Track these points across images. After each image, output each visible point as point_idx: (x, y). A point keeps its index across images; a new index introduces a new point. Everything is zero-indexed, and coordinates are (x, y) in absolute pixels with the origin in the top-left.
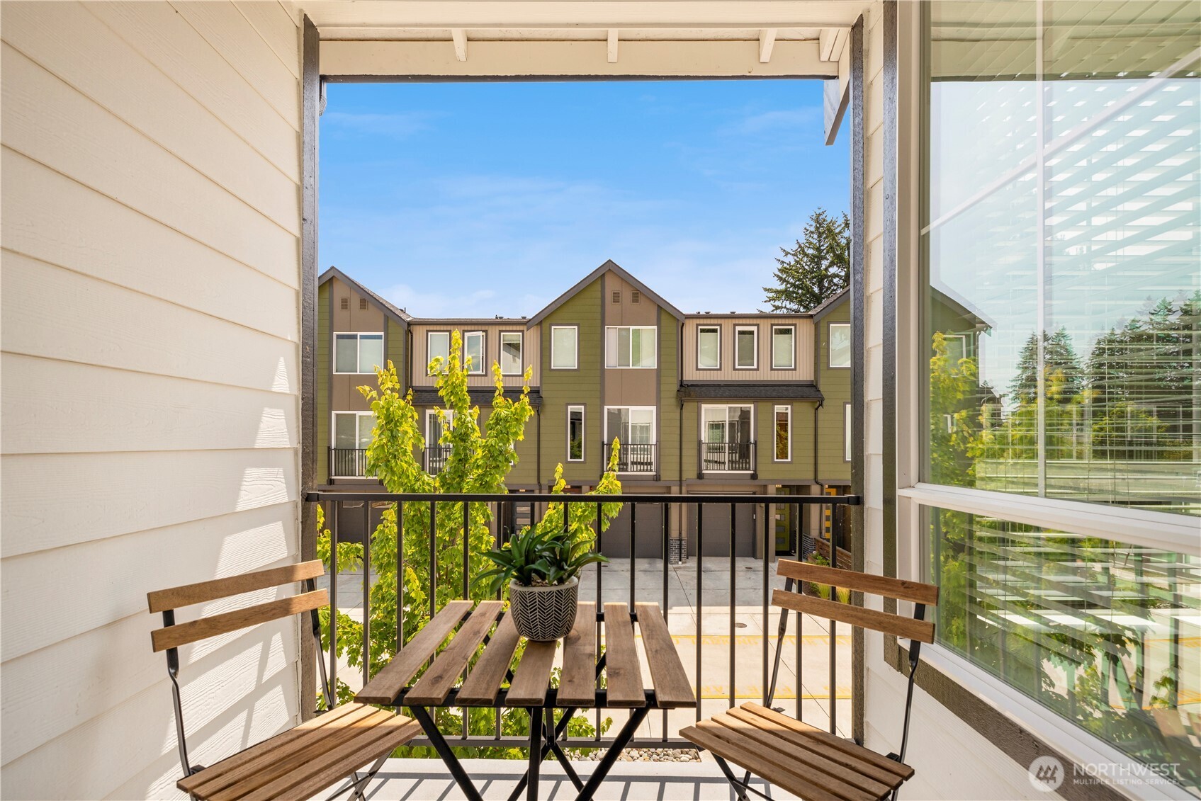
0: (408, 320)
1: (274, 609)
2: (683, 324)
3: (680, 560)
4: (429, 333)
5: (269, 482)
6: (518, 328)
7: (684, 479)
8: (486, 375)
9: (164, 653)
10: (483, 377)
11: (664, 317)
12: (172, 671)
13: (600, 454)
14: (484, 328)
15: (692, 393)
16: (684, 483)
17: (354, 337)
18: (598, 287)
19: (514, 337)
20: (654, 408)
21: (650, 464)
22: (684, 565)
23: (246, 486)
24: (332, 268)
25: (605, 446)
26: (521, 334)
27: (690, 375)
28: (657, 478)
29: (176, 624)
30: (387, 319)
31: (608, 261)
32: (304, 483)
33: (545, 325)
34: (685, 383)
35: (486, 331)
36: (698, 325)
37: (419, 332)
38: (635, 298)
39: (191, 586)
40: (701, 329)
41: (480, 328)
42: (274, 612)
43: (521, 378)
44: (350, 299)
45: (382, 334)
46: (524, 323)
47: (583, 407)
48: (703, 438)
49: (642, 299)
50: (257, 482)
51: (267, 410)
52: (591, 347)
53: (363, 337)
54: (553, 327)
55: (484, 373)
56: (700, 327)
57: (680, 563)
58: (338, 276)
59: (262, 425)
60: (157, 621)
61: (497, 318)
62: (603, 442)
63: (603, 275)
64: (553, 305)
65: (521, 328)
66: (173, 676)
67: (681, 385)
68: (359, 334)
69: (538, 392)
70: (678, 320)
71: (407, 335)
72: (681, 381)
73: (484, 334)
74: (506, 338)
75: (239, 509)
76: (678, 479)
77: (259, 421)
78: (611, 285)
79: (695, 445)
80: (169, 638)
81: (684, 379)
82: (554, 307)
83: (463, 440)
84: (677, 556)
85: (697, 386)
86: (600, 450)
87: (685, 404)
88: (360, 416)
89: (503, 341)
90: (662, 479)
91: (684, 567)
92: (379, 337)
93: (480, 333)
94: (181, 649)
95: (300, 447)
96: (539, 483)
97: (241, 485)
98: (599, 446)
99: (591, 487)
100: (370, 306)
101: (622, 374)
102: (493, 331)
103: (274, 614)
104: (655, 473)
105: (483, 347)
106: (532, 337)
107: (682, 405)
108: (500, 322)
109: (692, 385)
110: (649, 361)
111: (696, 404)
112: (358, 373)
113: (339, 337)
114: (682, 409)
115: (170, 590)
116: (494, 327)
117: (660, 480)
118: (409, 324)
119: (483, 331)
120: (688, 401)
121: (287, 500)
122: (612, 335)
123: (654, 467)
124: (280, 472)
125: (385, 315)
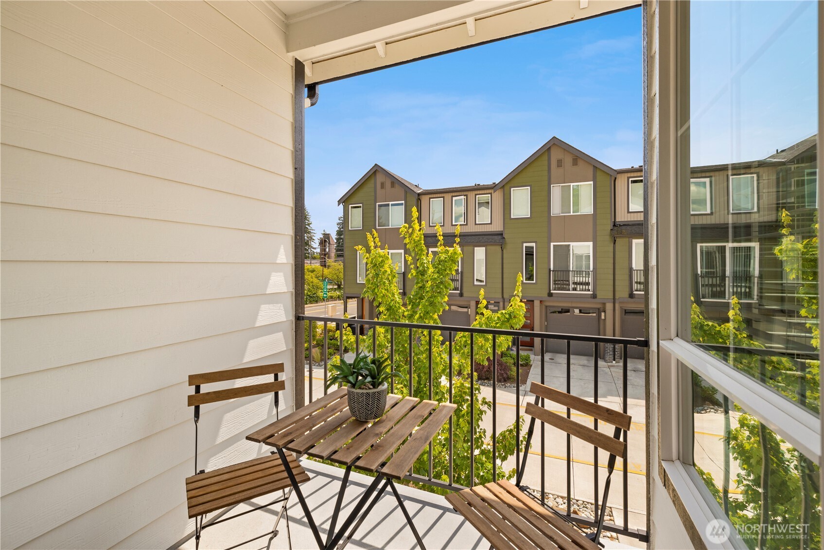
0: (418, 192)
1: (252, 389)
2: (616, 178)
3: (614, 360)
4: (431, 200)
5: (275, 311)
6: (488, 191)
7: (617, 297)
8: (467, 224)
9: (193, 407)
10: (465, 226)
11: (599, 173)
12: (196, 419)
13: (547, 277)
14: (465, 193)
15: (624, 231)
16: (617, 301)
17: (388, 205)
18: (545, 157)
19: (485, 197)
20: (591, 244)
21: (588, 284)
22: (617, 364)
23: (261, 313)
24: (376, 164)
25: (551, 272)
26: (490, 195)
27: (622, 217)
28: (594, 296)
29: (201, 393)
30: (406, 192)
31: (553, 138)
32: (296, 310)
33: (507, 188)
34: (617, 223)
35: (466, 195)
36: (628, 178)
37: (425, 199)
38: (575, 162)
39: (210, 373)
40: (631, 181)
41: (462, 193)
42: (252, 391)
43: (490, 225)
44: (385, 183)
45: (403, 202)
46: (494, 187)
47: (534, 244)
48: (634, 266)
49: (580, 163)
50: (268, 311)
51: (273, 274)
52: (540, 201)
53: (393, 205)
54: (512, 189)
55: (465, 223)
56: (630, 179)
57: (614, 362)
58: (379, 169)
59: (271, 281)
60: (192, 390)
61: (475, 185)
62: (550, 269)
63: (549, 148)
64: (512, 173)
65: (490, 191)
66: (196, 422)
67: (614, 225)
68: (390, 203)
69: (502, 234)
70: (611, 176)
71: (418, 201)
72: (615, 222)
73: (465, 197)
74: (480, 199)
75: (257, 325)
76: (612, 297)
77: (269, 279)
78: (556, 155)
79: (627, 271)
80: (195, 400)
81: (617, 220)
82: (513, 175)
83: (423, 275)
84: (612, 357)
85: (628, 225)
86: (548, 275)
87: (617, 240)
88: (391, 253)
89: (478, 201)
90: (598, 297)
91: (618, 366)
92: (402, 204)
93: (463, 197)
94: (201, 406)
95: (294, 291)
96: (503, 297)
97: (258, 313)
98: (547, 271)
99: (541, 301)
100: (397, 185)
101: (564, 220)
102: (471, 195)
103: (251, 393)
104: (592, 293)
105: (464, 206)
106: (498, 196)
107: (615, 241)
108: (478, 188)
109: (624, 225)
110: (586, 208)
111: (628, 239)
112: (390, 227)
113: (380, 206)
114: (615, 243)
115: (199, 374)
116: (471, 192)
117: (596, 298)
118: (419, 194)
119: (464, 196)
120: (620, 237)
121: (285, 320)
122: (556, 191)
123: (591, 287)
124: (281, 306)
125: (405, 190)
